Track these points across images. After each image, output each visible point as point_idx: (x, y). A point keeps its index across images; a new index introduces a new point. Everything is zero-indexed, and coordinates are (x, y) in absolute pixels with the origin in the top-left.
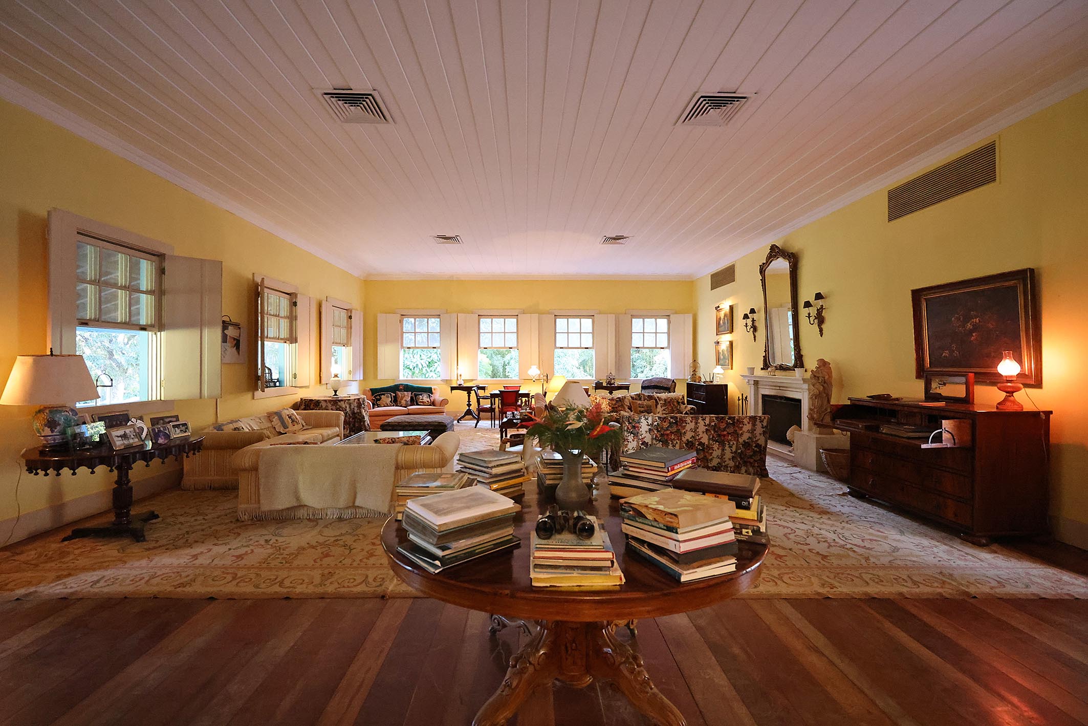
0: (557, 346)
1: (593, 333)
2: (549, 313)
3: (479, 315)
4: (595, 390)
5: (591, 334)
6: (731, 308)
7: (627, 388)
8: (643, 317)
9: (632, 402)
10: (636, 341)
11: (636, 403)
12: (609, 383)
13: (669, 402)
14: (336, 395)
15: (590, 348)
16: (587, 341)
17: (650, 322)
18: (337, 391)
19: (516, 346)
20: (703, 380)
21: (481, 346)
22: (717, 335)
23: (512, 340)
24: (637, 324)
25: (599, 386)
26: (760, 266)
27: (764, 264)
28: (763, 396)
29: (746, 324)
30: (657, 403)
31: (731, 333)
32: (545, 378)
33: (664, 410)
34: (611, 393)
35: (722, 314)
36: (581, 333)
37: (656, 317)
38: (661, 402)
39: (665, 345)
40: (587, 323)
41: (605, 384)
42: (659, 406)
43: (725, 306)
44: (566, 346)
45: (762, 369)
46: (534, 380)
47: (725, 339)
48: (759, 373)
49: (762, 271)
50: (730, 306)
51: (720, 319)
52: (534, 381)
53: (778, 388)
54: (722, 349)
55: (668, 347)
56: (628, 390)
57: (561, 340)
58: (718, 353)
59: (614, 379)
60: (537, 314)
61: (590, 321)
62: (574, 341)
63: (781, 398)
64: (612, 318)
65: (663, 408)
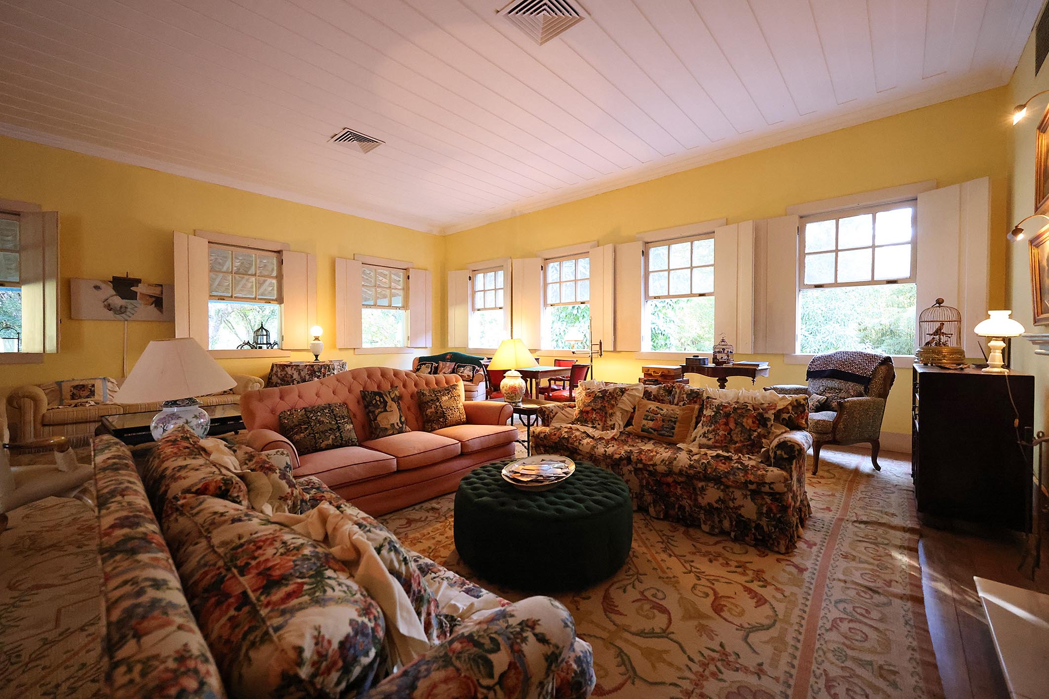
0: (650, 295)
1: (716, 265)
2: (633, 240)
5: (712, 268)
9: (639, 404)
13: (727, 416)
14: (317, 359)
15: (709, 294)
18: (318, 355)
21: (548, 303)
22: (1037, 209)
36: (691, 268)
41: (709, 363)
42: (701, 421)
44: (664, 294)
55: (912, 279)
60: (612, 245)
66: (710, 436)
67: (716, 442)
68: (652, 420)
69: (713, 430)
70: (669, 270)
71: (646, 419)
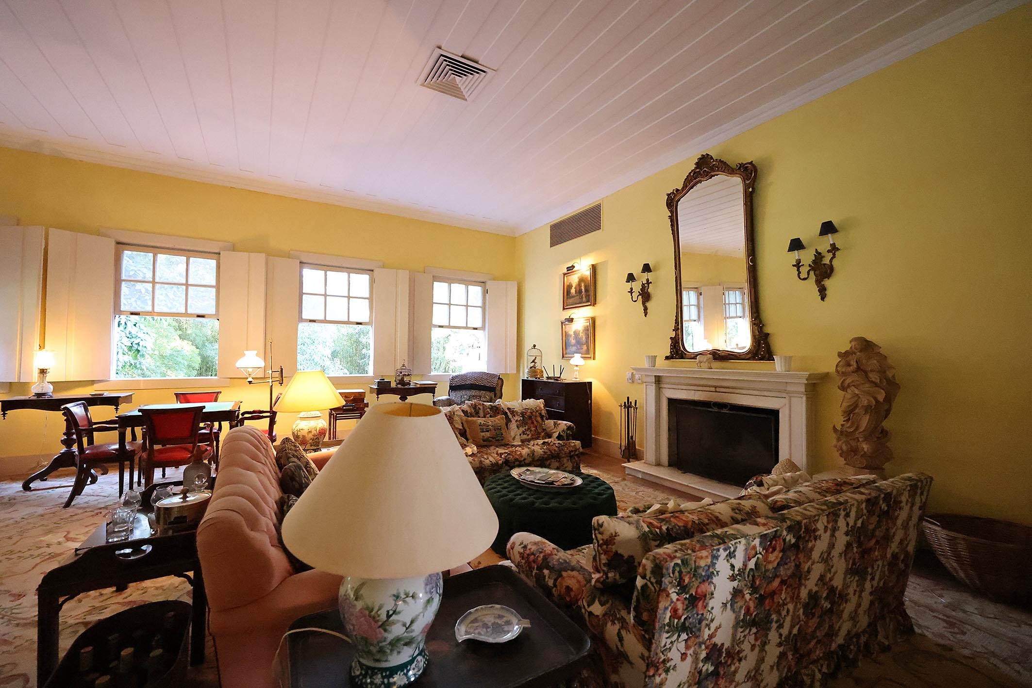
0: (304, 317)
1: (371, 299)
2: (289, 256)
3: (118, 243)
4: (378, 395)
5: (367, 301)
6: (594, 268)
7: (431, 389)
8: (450, 281)
9: (467, 421)
10: (439, 315)
11: (474, 422)
12: (402, 382)
13: (530, 418)
15: (366, 324)
16: (361, 311)
17: (458, 289)
19: (214, 312)
20: (545, 375)
21: (123, 308)
22: (564, 309)
23: (204, 302)
24: (440, 290)
25: (383, 388)
26: (668, 195)
27: (677, 190)
28: (671, 401)
29: (632, 289)
30: (508, 420)
31: (594, 306)
32: (277, 374)
33: (524, 433)
34: (403, 398)
35: (574, 279)
36: (349, 297)
37: (467, 282)
38: (516, 418)
39: (479, 324)
40: (361, 283)
41: (393, 385)
42: (513, 425)
43: (583, 268)
44: (322, 318)
45: (667, 358)
46: (250, 379)
47: (581, 315)
48: (661, 363)
49: (672, 202)
50: (593, 265)
51: (570, 286)
52: (250, 382)
53: (713, 389)
54: (573, 330)
55: (483, 328)
56: (434, 393)
57: (311, 307)
58: (565, 336)
59: (408, 375)
60: (263, 255)
61: (365, 279)
62: (338, 309)
63: (722, 405)
64: (404, 276)
65: (522, 429)
66: (528, 433)
67: (532, 435)
68: (488, 431)
69: (528, 429)
70: (325, 295)
71: (483, 432)
